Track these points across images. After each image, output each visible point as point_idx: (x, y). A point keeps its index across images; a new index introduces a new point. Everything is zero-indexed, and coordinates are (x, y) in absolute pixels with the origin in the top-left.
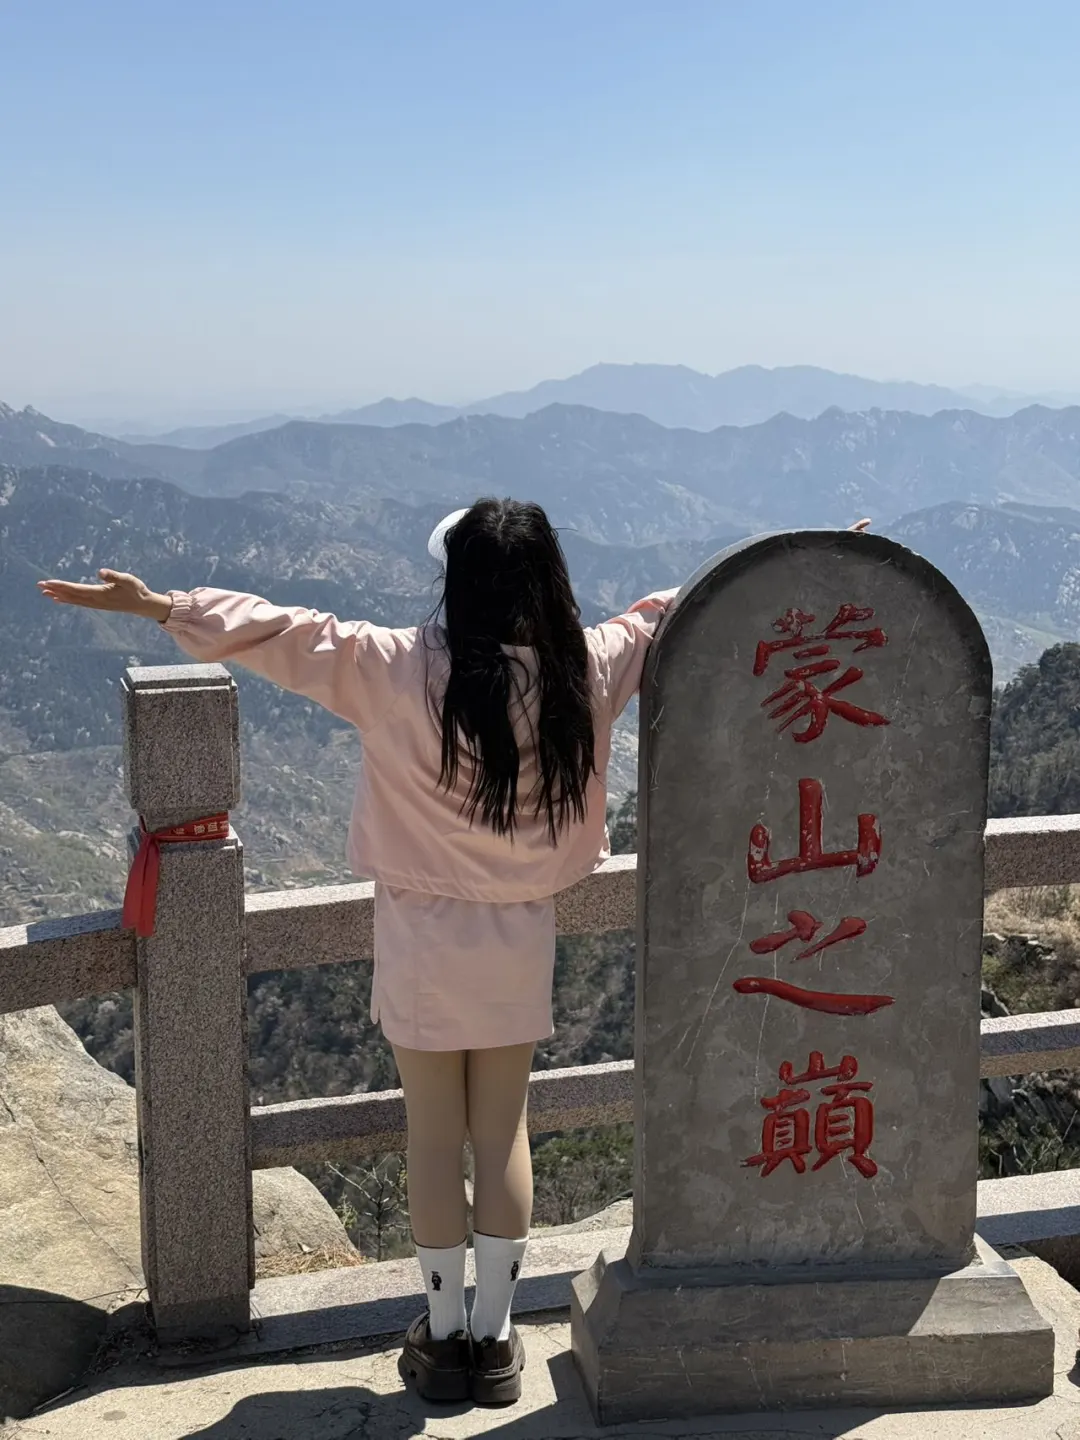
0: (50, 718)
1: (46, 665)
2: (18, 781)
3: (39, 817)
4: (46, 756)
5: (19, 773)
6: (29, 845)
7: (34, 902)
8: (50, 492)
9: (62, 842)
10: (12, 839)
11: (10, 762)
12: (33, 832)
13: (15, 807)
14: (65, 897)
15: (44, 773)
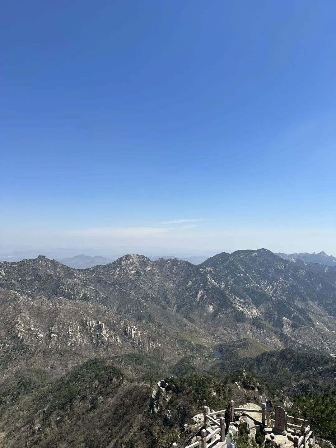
0: (332, 310)
1: (332, 301)
2: (325, 321)
3: (329, 328)
4: (331, 317)
5: (326, 319)
6: (327, 333)
7: (327, 343)
8: (334, 270)
9: (333, 333)
10: (324, 331)
11: (324, 317)
12: (328, 330)
13: (325, 325)
14: (333, 344)
15: (330, 320)
